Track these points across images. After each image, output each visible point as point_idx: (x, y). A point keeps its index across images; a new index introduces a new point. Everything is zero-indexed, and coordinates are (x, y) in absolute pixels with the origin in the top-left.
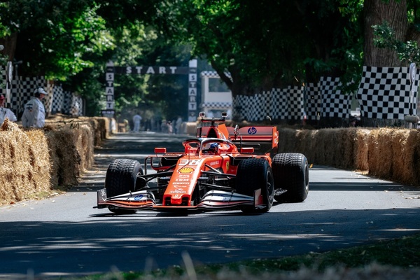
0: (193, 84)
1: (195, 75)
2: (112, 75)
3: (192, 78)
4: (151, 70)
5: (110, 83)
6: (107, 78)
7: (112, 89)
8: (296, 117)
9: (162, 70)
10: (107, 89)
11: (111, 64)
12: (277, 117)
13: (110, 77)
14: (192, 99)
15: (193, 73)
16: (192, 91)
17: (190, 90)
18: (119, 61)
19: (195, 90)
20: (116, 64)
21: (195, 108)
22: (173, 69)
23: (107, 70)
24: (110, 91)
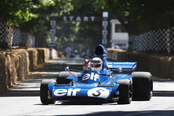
0: (105, 28)
1: (107, 22)
2: (55, 22)
3: (105, 24)
4: (79, 18)
5: (53, 27)
6: (51, 24)
7: (54, 31)
8: (164, 49)
9: (86, 19)
10: (51, 31)
11: (53, 15)
12: (153, 49)
13: (53, 23)
14: (105, 37)
15: (105, 20)
16: (105, 32)
17: (103, 31)
18: (59, 13)
19: (106, 31)
20: (57, 15)
21: (106, 43)
22: (93, 18)
23: (51, 18)
24: (53, 32)
